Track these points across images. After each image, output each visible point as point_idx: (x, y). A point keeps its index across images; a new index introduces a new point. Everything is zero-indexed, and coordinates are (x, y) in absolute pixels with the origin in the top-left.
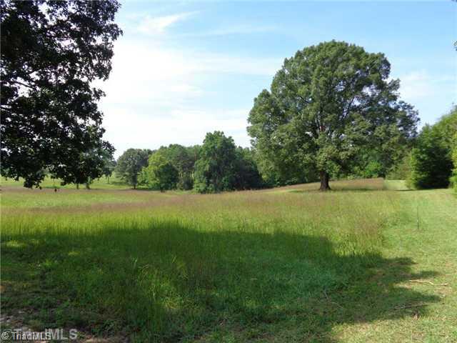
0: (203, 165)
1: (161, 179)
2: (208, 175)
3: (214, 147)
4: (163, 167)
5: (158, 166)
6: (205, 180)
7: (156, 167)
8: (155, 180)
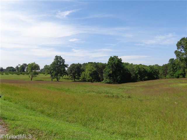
0: (108, 71)
1: (92, 77)
2: (110, 75)
3: (114, 63)
4: (93, 72)
5: (91, 71)
6: (109, 78)
7: (90, 72)
8: (90, 77)
